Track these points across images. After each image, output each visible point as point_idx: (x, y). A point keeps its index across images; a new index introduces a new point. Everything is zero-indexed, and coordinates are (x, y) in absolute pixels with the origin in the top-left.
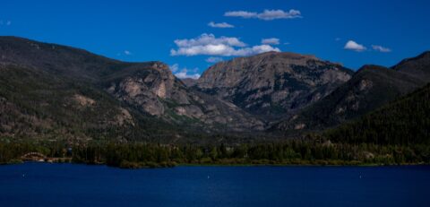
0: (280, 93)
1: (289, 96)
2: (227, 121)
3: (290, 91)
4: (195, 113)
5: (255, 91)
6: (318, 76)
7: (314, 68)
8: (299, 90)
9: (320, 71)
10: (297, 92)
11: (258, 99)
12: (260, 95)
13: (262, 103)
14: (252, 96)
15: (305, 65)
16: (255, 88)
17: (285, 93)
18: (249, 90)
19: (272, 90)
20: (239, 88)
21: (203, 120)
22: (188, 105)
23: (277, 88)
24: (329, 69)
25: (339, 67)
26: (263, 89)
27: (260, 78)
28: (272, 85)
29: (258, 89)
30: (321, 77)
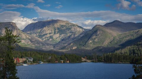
0: (56, 35)
1: (59, 36)
2: (40, 45)
3: (60, 34)
4: (28, 42)
5: (47, 34)
6: (70, 29)
7: (68, 26)
8: (63, 34)
9: (71, 27)
10: (63, 35)
11: (48, 37)
12: (48, 35)
13: (49, 39)
14: (46, 36)
15: (65, 24)
16: (46, 33)
17: (58, 35)
18: (44, 34)
19: (53, 34)
20: (40, 33)
21: (31, 45)
22: (25, 39)
23: (55, 33)
24: (74, 26)
25: (77, 25)
26: (50, 34)
27: (48, 29)
28: (53, 32)
29: (47, 33)
30: (71, 29)
